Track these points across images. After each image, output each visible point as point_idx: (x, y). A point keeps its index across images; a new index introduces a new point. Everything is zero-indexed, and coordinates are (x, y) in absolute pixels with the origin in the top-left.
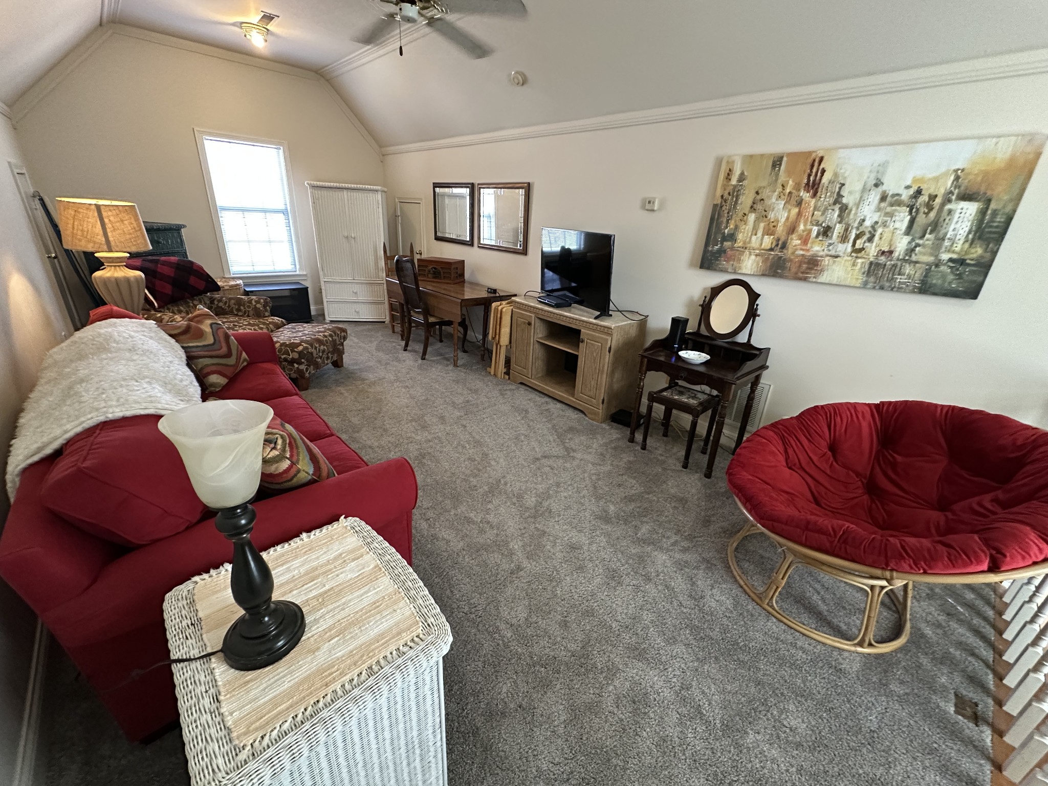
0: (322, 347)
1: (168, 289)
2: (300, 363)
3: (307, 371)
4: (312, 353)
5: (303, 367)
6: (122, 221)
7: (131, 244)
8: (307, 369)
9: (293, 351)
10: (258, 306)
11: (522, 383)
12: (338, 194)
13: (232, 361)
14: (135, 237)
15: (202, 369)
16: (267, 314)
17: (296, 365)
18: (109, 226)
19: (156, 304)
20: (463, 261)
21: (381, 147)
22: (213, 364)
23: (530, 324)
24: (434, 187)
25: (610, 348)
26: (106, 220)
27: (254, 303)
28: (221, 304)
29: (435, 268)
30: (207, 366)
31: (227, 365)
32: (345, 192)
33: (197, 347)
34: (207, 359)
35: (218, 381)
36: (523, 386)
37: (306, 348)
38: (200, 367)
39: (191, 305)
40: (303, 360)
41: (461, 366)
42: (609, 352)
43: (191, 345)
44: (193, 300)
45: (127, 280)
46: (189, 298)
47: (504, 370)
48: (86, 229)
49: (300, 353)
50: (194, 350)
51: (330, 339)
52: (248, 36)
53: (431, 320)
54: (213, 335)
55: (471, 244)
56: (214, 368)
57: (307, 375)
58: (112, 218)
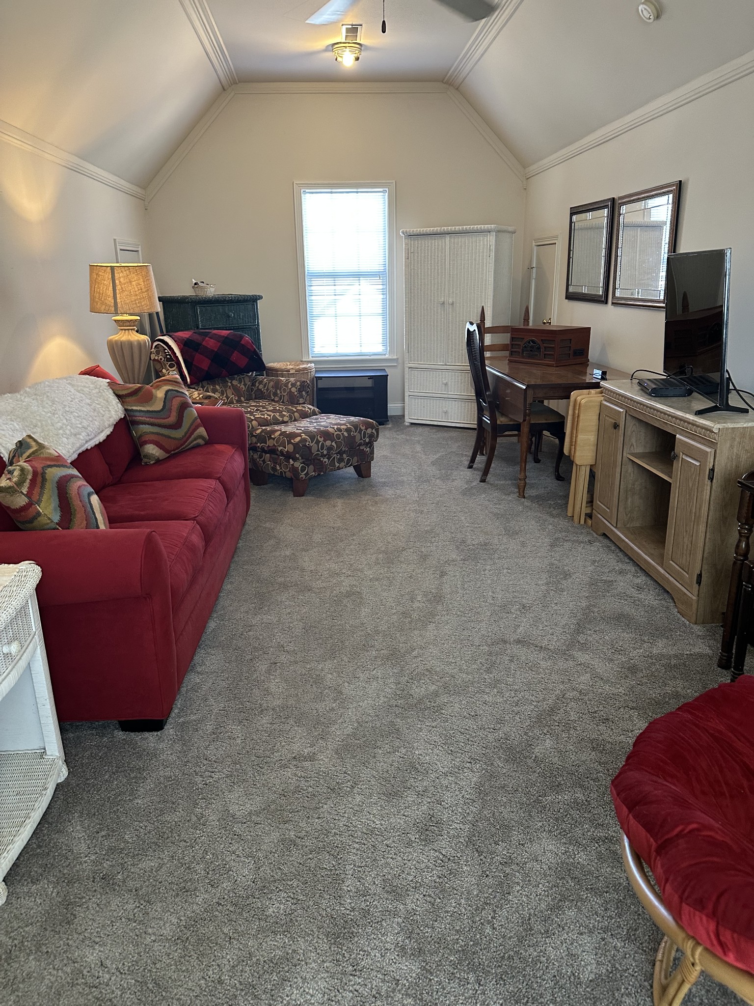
0: (328, 443)
1: (205, 364)
2: (295, 459)
3: (302, 471)
4: (310, 448)
5: (298, 465)
6: (131, 282)
7: (135, 306)
8: (303, 469)
9: (289, 442)
10: (294, 390)
11: (604, 535)
12: (436, 242)
13: (178, 434)
14: (140, 299)
15: (141, 436)
16: (301, 401)
17: (291, 461)
18: (118, 287)
19: (188, 380)
20: (588, 330)
21: (524, 168)
22: (153, 433)
23: (616, 426)
24: (572, 214)
25: (712, 470)
26: (117, 282)
27: (290, 386)
28: (261, 387)
29: (533, 342)
30: (147, 434)
31: (169, 437)
32: (448, 238)
33: (140, 411)
34: (147, 426)
35: (154, 452)
36: (606, 541)
37: (305, 440)
38: (139, 433)
39: (230, 384)
40: (297, 456)
41: (533, 499)
42: (711, 479)
43: (134, 408)
44: (232, 379)
45: (130, 344)
46: (228, 377)
47: (585, 510)
48: (101, 292)
49: (296, 445)
50: (137, 414)
51: (346, 434)
52: (339, 59)
53: (501, 420)
54: (164, 402)
55: (602, 300)
56: (152, 437)
57: (303, 475)
58: (122, 280)
